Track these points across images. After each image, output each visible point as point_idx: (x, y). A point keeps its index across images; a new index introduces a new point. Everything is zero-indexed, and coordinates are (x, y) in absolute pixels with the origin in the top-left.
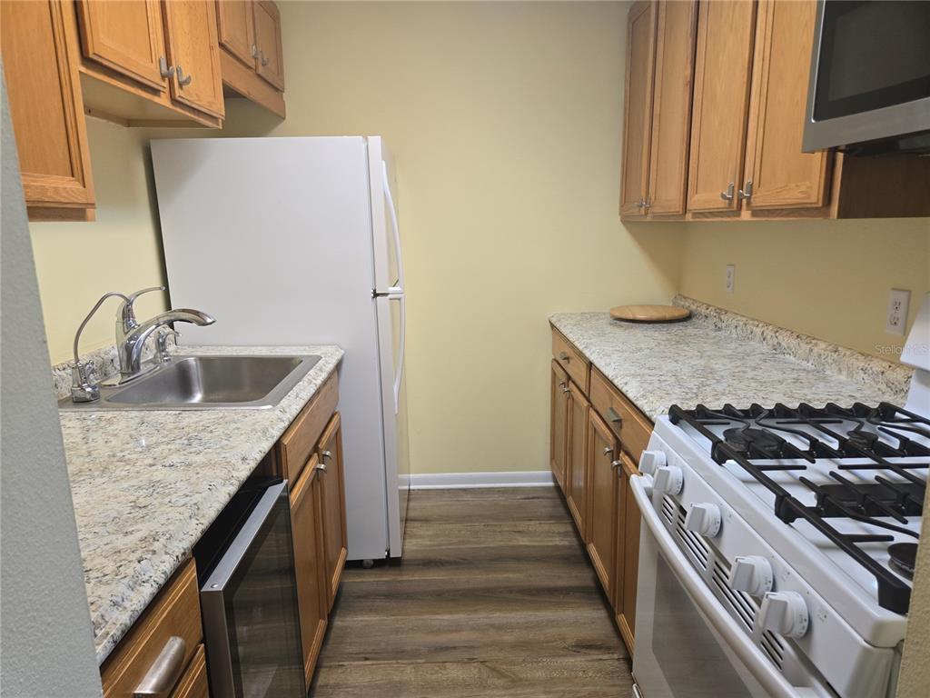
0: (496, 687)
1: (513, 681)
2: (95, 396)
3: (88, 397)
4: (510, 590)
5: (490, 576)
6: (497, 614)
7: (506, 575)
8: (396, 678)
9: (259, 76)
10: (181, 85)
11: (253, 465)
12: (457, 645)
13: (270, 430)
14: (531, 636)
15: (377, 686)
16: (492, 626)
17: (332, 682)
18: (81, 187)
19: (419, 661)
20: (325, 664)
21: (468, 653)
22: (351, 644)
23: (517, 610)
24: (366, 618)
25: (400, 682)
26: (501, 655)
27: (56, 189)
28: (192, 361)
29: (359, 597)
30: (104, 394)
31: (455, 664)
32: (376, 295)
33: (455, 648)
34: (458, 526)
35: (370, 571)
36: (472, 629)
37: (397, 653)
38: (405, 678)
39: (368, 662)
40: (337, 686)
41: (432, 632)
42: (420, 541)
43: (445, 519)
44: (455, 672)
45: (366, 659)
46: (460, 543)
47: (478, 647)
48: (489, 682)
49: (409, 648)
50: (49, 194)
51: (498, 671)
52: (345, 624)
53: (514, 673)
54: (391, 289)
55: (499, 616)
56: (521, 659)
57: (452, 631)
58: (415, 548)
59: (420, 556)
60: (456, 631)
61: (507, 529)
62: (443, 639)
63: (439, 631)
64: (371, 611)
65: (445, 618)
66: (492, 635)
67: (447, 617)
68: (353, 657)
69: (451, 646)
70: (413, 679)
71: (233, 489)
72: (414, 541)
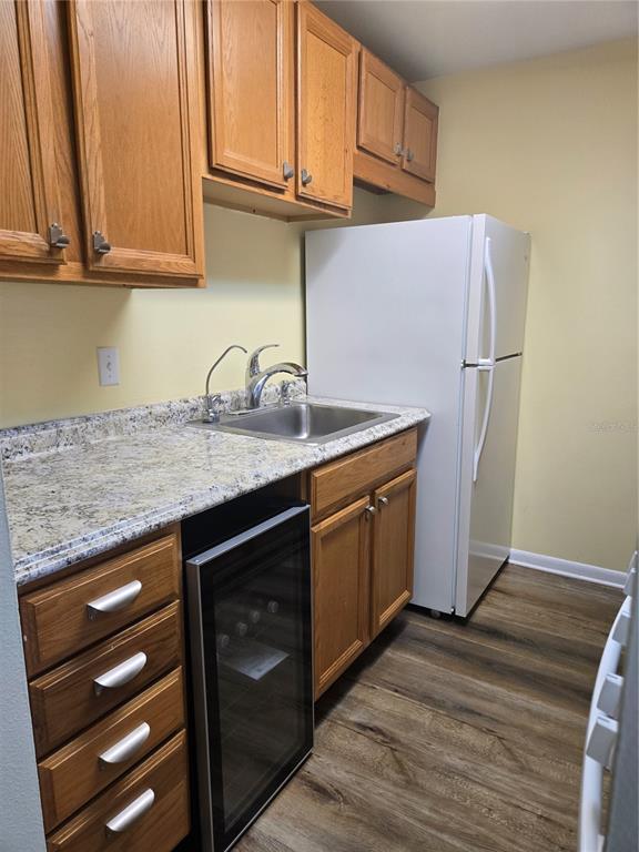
0: (503, 766)
1: (523, 768)
2: (216, 420)
3: (211, 419)
4: (566, 686)
5: (550, 665)
6: (539, 702)
7: (568, 670)
8: (413, 717)
9: (404, 171)
10: (304, 184)
11: (262, 482)
12: (483, 713)
13: (299, 461)
14: (565, 736)
15: (394, 717)
16: (528, 711)
17: (360, 697)
18: (192, 262)
19: (441, 712)
20: (361, 681)
21: (488, 724)
22: (390, 674)
23: (562, 707)
24: (413, 658)
25: (415, 721)
26: (523, 741)
27: (169, 263)
28: (303, 407)
29: (416, 639)
30: (222, 420)
31: (472, 729)
32: (466, 365)
33: (480, 715)
34: (540, 609)
35: (436, 621)
36: (505, 705)
37: (425, 697)
38: (421, 720)
39: (396, 694)
40: (363, 702)
41: (465, 693)
42: (494, 610)
43: (533, 599)
44: (468, 735)
45: (396, 691)
46: (533, 624)
47: (504, 724)
48: (499, 758)
49: (436, 697)
50: (162, 266)
51: (512, 753)
52: (395, 657)
53: (527, 761)
54: (482, 361)
55: (538, 705)
56: (542, 752)
57: (482, 698)
58: (487, 615)
59: (488, 623)
60: (489, 701)
61: (594, 627)
62: (472, 702)
63: (472, 694)
64: (420, 654)
65: (484, 686)
66: (524, 720)
67: (486, 685)
68: (386, 684)
69: (479, 711)
70: (427, 723)
71: (231, 494)
72: (489, 609)
